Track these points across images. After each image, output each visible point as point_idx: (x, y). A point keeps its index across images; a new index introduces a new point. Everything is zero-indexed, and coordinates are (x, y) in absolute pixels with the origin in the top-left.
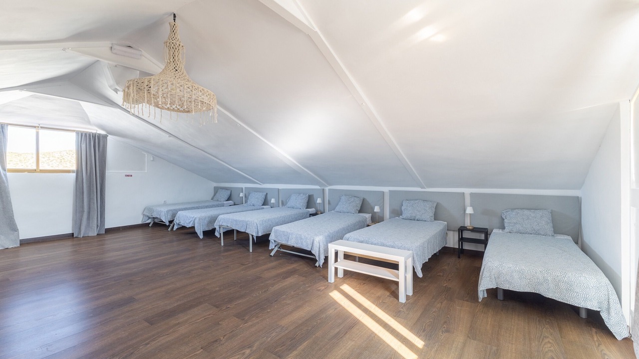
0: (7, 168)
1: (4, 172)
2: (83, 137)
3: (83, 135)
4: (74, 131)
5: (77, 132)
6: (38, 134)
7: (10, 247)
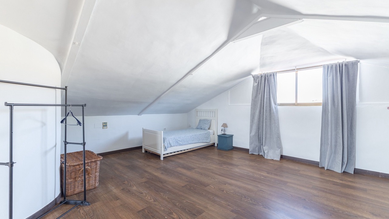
0: (278, 103)
1: (275, 106)
2: (329, 69)
3: (330, 67)
4: (321, 66)
5: (324, 66)
6: (297, 74)
7: (275, 159)
